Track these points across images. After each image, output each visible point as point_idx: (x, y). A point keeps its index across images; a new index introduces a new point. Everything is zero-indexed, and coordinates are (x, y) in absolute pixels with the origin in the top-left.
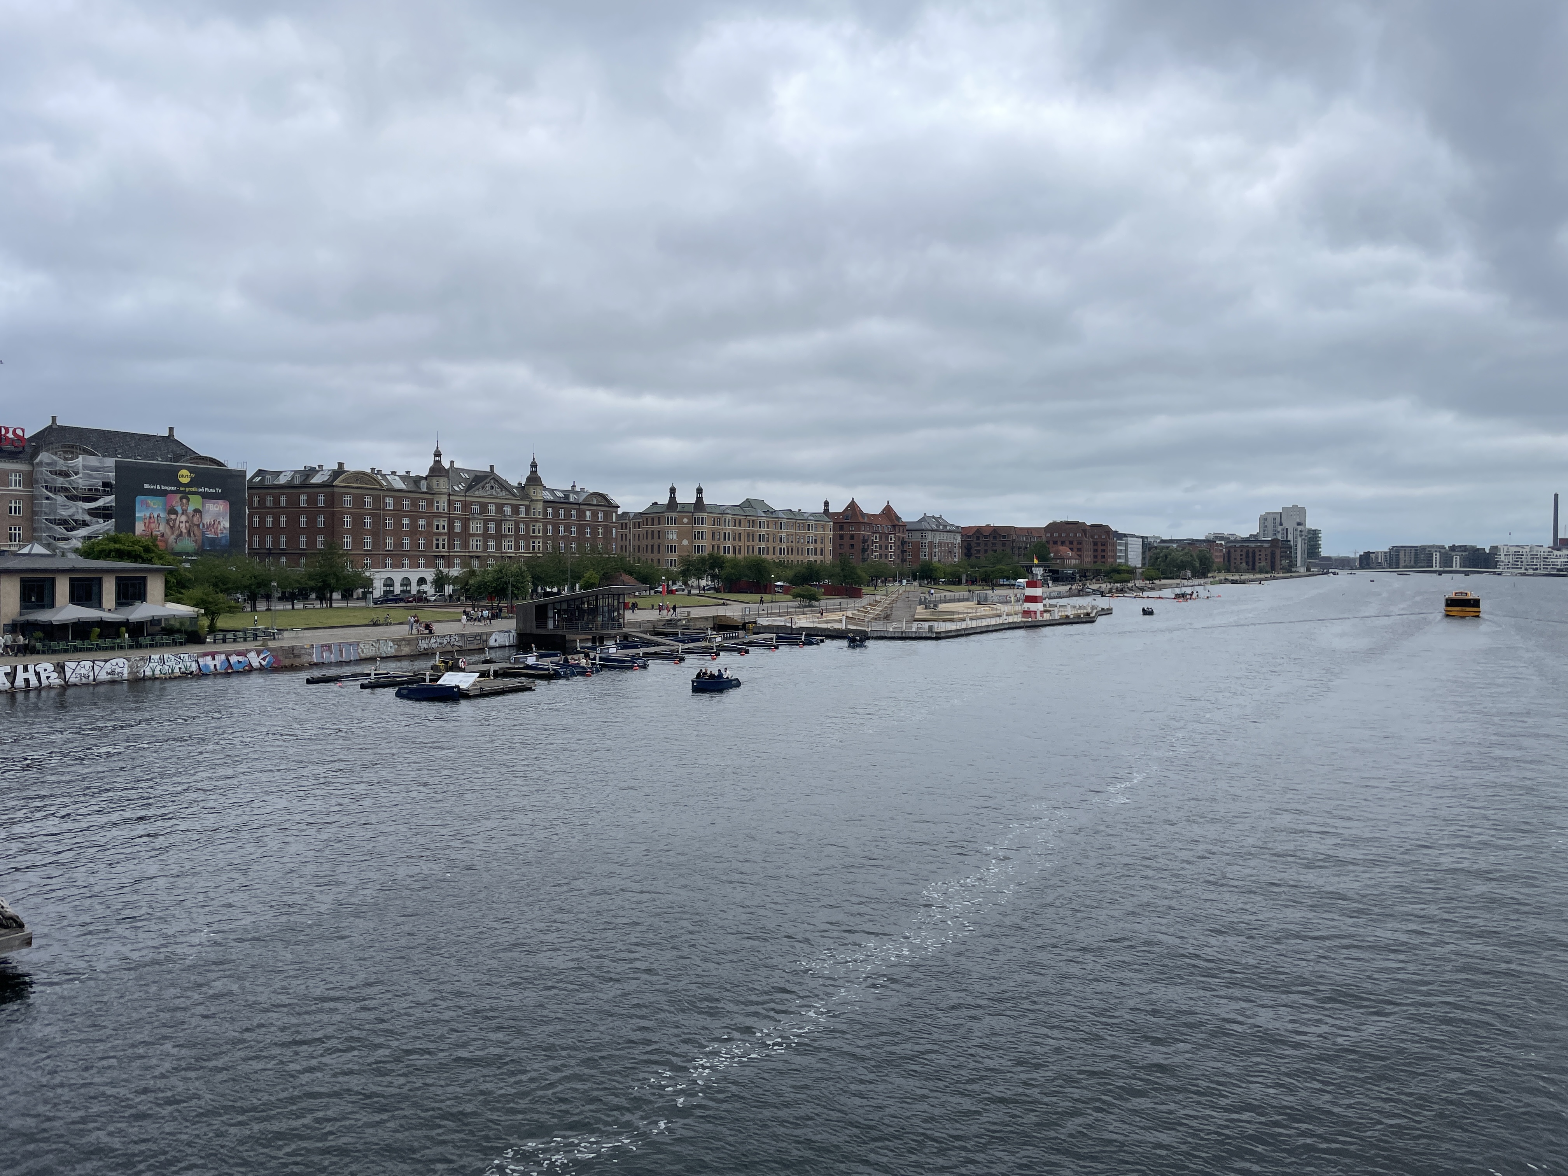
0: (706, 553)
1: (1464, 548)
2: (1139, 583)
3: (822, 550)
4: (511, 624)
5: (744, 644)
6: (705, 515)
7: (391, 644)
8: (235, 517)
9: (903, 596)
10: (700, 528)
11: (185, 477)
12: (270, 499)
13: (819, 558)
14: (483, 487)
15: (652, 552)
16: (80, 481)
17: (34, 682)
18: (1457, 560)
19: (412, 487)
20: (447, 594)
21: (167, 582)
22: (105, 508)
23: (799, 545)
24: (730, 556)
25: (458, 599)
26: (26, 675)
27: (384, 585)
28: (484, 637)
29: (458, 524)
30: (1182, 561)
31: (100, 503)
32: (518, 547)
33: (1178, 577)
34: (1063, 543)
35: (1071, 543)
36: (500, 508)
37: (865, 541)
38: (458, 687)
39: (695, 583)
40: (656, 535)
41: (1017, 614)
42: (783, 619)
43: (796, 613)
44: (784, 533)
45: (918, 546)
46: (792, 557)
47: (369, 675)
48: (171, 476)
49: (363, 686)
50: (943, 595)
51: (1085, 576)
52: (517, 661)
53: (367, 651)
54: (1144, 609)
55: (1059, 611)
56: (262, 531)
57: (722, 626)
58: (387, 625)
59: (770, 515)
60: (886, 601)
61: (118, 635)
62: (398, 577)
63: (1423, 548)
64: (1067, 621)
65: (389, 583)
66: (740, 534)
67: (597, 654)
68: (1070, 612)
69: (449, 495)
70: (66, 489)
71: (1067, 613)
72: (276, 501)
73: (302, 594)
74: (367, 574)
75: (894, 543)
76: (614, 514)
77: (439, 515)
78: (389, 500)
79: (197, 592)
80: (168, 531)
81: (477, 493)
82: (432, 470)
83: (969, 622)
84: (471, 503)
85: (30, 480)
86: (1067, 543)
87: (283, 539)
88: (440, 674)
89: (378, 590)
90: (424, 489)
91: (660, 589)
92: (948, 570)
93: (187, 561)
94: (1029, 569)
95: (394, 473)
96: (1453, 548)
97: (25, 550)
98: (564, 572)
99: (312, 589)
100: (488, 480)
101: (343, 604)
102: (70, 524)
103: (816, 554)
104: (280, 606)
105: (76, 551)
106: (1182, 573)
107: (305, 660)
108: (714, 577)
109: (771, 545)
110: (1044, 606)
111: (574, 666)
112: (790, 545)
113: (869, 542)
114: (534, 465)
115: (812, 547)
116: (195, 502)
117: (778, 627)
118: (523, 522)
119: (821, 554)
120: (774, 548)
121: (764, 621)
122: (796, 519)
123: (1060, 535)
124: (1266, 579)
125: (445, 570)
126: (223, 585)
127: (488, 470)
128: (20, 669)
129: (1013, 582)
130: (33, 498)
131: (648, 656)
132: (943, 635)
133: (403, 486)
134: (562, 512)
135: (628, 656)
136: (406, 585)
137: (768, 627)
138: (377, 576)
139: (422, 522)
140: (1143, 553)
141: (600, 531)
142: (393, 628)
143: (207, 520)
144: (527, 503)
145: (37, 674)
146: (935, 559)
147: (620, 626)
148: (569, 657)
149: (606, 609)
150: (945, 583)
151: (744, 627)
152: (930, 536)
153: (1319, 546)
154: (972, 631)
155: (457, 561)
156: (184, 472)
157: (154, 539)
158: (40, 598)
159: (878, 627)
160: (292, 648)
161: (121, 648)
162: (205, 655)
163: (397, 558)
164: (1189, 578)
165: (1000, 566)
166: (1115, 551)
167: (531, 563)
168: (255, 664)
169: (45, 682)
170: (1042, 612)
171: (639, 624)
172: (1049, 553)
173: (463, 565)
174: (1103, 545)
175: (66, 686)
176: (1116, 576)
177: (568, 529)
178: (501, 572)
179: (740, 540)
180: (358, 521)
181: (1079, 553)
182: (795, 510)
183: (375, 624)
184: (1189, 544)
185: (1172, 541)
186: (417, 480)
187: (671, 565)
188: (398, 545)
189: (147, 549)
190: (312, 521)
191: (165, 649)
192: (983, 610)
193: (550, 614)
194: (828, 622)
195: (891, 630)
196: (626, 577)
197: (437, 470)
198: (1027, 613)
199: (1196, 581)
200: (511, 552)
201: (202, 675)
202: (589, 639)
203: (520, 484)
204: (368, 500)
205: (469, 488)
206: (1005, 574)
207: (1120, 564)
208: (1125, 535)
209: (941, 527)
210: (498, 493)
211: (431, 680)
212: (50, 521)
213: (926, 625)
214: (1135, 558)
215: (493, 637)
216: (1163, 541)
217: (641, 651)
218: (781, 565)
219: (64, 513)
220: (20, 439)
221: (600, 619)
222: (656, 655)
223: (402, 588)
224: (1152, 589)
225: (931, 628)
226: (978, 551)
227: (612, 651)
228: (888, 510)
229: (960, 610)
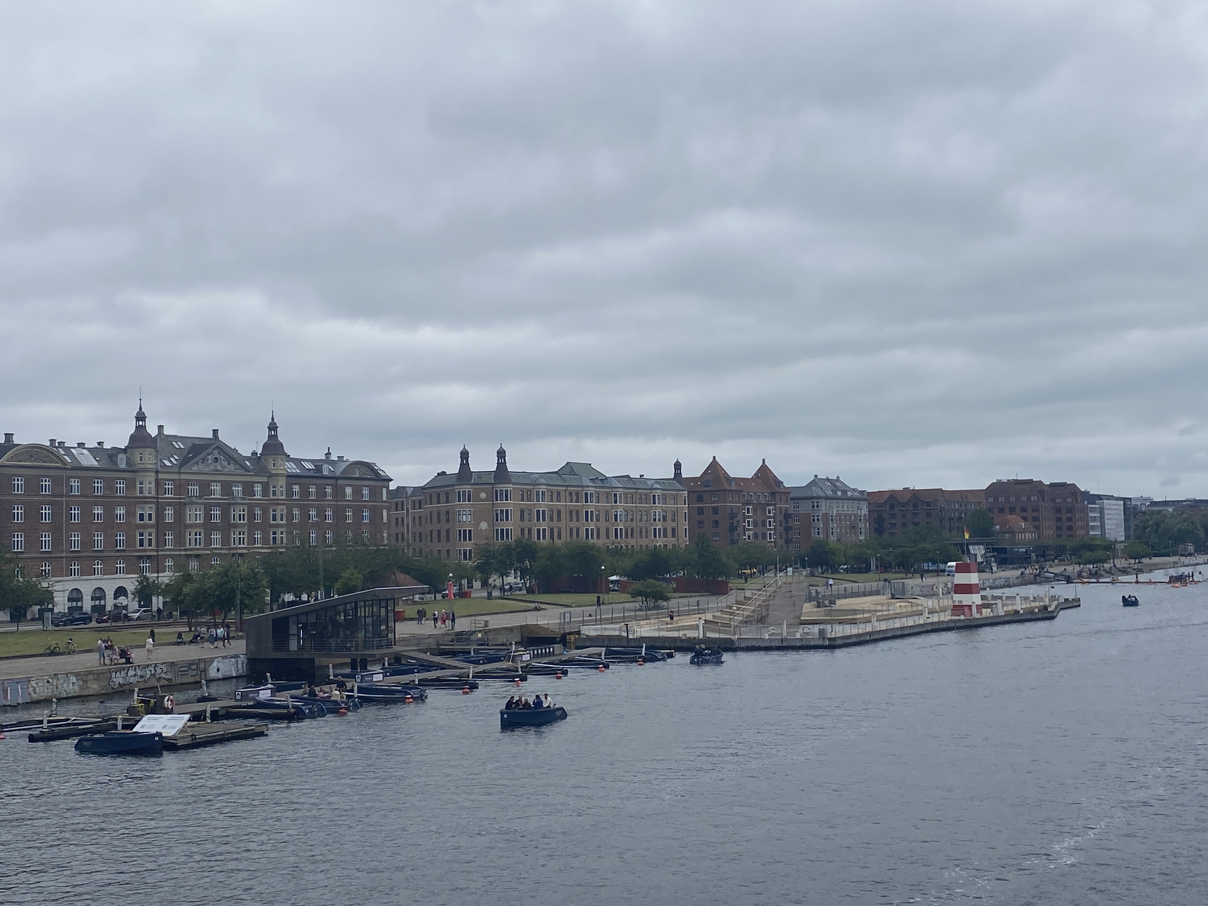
0: (512, 540)
2: (1120, 563)
3: (673, 530)
4: (239, 646)
5: (562, 662)
6: (509, 487)
7: (73, 679)
9: (783, 590)
10: (503, 505)
13: (670, 541)
14: (203, 460)
15: (439, 541)
19: (106, 464)
20: (155, 609)
23: (642, 524)
24: (544, 542)
25: (170, 616)
27: (69, 600)
28: (202, 666)
29: (169, 512)
30: (1179, 530)
32: (253, 540)
33: (1174, 553)
34: (1012, 511)
35: (1024, 510)
36: (227, 488)
37: (733, 516)
38: (159, 734)
39: (499, 582)
40: (443, 517)
41: (943, 610)
42: (617, 626)
43: (635, 618)
44: (620, 507)
45: (808, 521)
46: (631, 542)
47: (41, 722)
49: (32, 739)
50: (841, 587)
51: (1044, 556)
52: (245, 696)
53: (41, 691)
54: (1124, 597)
55: (1003, 605)
57: (532, 639)
58: (69, 653)
59: (599, 484)
60: (760, 598)
62: (87, 587)
64: (1016, 619)
65: (76, 596)
66: (559, 512)
67: (354, 684)
68: (1019, 606)
69: (157, 472)
71: (1015, 608)
74: (45, 585)
75: (774, 517)
76: (384, 490)
77: (144, 501)
78: (75, 483)
81: (195, 468)
82: (133, 438)
83: (876, 624)
84: (188, 482)
86: (1018, 510)
88: (137, 718)
89: (60, 607)
90: (123, 466)
91: (448, 591)
92: (851, 552)
94: (964, 549)
95: (81, 445)
98: (315, 573)
100: (209, 450)
101: (11, 626)
103: (665, 536)
106: (1181, 547)
108: (524, 573)
109: (602, 525)
110: (983, 598)
111: (324, 700)
112: (629, 524)
113: (740, 517)
114: (273, 427)
115: (659, 526)
117: (610, 638)
118: (259, 505)
119: (673, 536)
120: (607, 529)
121: (589, 631)
122: (637, 489)
123: (1007, 499)
125: (152, 576)
127: (211, 436)
129: (942, 566)
131: (425, 683)
132: (840, 642)
133: (92, 462)
134: (313, 489)
135: (399, 684)
136: (100, 599)
137: (596, 638)
138: (58, 587)
139: (120, 511)
140: (1126, 520)
141: (366, 514)
142: (77, 658)
144: (265, 479)
146: (833, 538)
147: (389, 645)
148: (317, 689)
149: (369, 620)
150: (847, 571)
151: (563, 640)
152: (824, 507)
154: (881, 636)
155: (169, 563)
159: (749, 634)
163: (87, 562)
164: (1190, 555)
165: (922, 545)
166: (1086, 519)
167: (268, 561)
170: (980, 607)
171: (416, 639)
172: (993, 525)
173: (177, 567)
174: (1069, 511)
176: (1088, 554)
177: (321, 514)
178: (227, 575)
179: (559, 519)
180: (33, 513)
181: (1036, 523)
182: (635, 475)
183: (53, 653)
184: (1190, 506)
185: (1166, 503)
186: (115, 452)
187: (465, 558)
188: (88, 543)
192: (899, 606)
193: (293, 630)
194: (678, 629)
195: (767, 637)
196: (401, 576)
197: (140, 439)
198: (958, 608)
199: (1199, 558)
200: (243, 547)
202: (348, 663)
203: (254, 453)
204: (47, 482)
205: (184, 462)
206: (930, 555)
207: (1094, 538)
208: (1099, 497)
209: (839, 493)
210: (224, 467)
211: (124, 727)
213: (816, 629)
214: (1114, 530)
215: (215, 664)
216: (1154, 504)
217: (416, 677)
218: (617, 552)
221: (361, 634)
222: (439, 683)
223: (93, 603)
224: (1139, 571)
225: (822, 632)
226: (893, 525)
227: (378, 678)
228: (764, 471)
229: (866, 607)
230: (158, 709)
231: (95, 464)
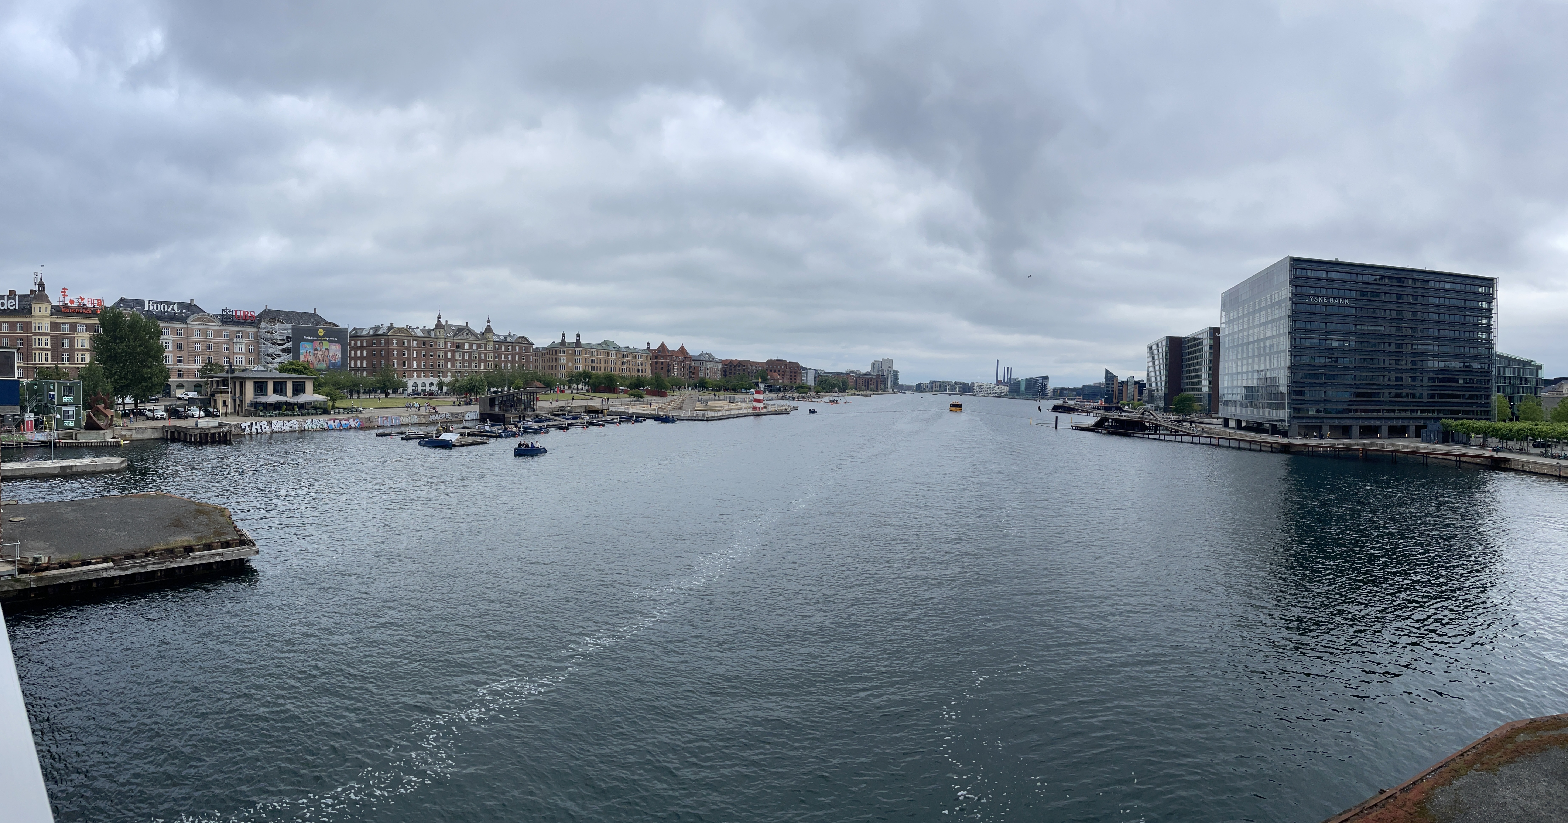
0: (581, 370)
1: (960, 383)
2: (812, 394)
3: (645, 370)
4: (476, 408)
5: (602, 421)
6: (581, 349)
7: (416, 417)
8: (344, 352)
9: (689, 397)
10: (578, 356)
11: (321, 332)
12: (359, 342)
13: (644, 374)
14: (462, 334)
15: (552, 369)
16: (278, 336)
17: (259, 430)
18: (957, 388)
19: (426, 335)
20: (444, 391)
21: (314, 384)
22: (288, 348)
23: (633, 367)
24: (595, 372)
25: (450, 394)
26: (256, 427)
27: (413, 386)
28: (463, 414)
29: (449, 354)
30: (834, 383)
31: (285, 346)
32: (480, 366)
33: (831, 392)
34: (775, 371)
35: (779, 371)
36: (471, 345)
37: (669, 365)
38: (449, 441)
39: (576, 387)
40: (554, 360)
41: (749, 408)
42: (623, 407)
43: (631, 404)
44: (625, 360)
45: (698, 370)
46: (629, 374)
47: (405, 433)
48: (314, 332)
49: (402, 439)
50: (711, 397)
51: (785, 389)
52: (479, 428)
53: (403, 420)
55: (771, 407)
56: (355, 359)
57: (590, 411)
58: (414, 407)
59: (617, 349)
60: (680, 399)
61: (294, 409)
62: (419, 382)
63: (943, 382)
64: (775, 413)
65: (415, 385)
66: (600, 360)
67: (521, 425)
68: (777, 408)
69: (445, 339)
70: (272, 340)
71: (775, 409)
72: (362, 343)
73: (374, 391)
74: (405, 380)
75: (685, 367)
76: (531, 348)
77: (440, 350)
78: (415, 342)
79: (326, 389)
80: (314, 359)
81: (459, 337)
82: (436, 325)
83: (724, 412)
84: (456, 343)
85: (257, 336)
86: (777, 371)
87: (365, 363)
88: (441, 433)
89: (410, 389)
90: (433, 336)
91: (556, 390)
92: (714, 383)
93: (322, 374)
94: (757, 385)
95: (417, 328)
96: (956, 383)
97: (255, 369)
98: (504, 380)
99: (379, 388)
100: (465, 330)
101: (393, 396)
102: (273, 356)
103: (642, 372)
104: (363, 396)
105: (276, 369)
106: (834, 389)
107: (376, 424)
108: (586, 384)
109: (618, 366)
110: (764, 404)
111: (510, 431)
112: (628, 366)
113: (672, 366)
114: (489, 322)
115: (640, 368)
116: (326, 345)
117: (621, 412)
118: (483, 353)
119: (645, 372)
120: (619, 368)
121: (613, 409)
122: (632, 352)
123: (773, 367)
124: (874, 394)
125: (443, 379)
126: (338, 386)
127: (465, 325)
128: (254, 423)
129: (748, 391)
130: (258, 344)
131: (548, 426)
132: (710, 419)
134: (503, 347)
135: (538, 426)
136: (424, 386)
137: (615, 412)
138: (409, 381)
139: (432, 353)
140: (815, 378)
141: (524, 357)
142: (417, 409)
143: (331, 353)
144: (485, 342)
145: (261, 426)
146: (707, 377)
147: (534, 410)
148: (507, 426)
149: (527, 400)
150: (712, 390)
151: (602, 412)
152: (705, 364)
153: (898, 379)
154: (726, 417)
155: (449, 374)
156: (321, 330)
157: (308, 363)
158: (262, 390)
159: (676, 413)
160: (369, 418)
161: (295, 415)
162: (330, 420)
163: (419, 372)
164: (837, 393)
165: (742, 382)
166: (801, 376)
167: (487, 375)
168: (353, 425)
169: (264, 430)
170: (763, 408)
171: (544, 409)
172: (768, 376)
173: (452, 376)
174: (795, 373)
175: (272, 432)
176: (801, 390)
177: (506, 357)
178: (472, 380)
179: (600, 363)
180: (400, 353)
181: (783, 376)
182: (631, 347)
183: (409, 407)
184: (838, 375)
185: (829, 373)
186: (429, 331)
187: (562, 377)
188: (420, 365)
189: (305, 368)
190: (378, 353)
191: (313, 416)
192: (732, 406)
193: (497, 403)
194: (648, 410)
195: (682, 415)
196: (538, 383)
197: (439, 325)
198: (755, 408)
199: (840, 394)
200: (477, 369)
201: (329, 429)
202: (517, 417)
203: (481, 332)
204: (405, 342)
205: (455, 335)
206: (744, 386)
207: (803, 384)
208: (806, 369)
209: (711, 359)
210: (470, 337)
211: (437, 437)
212: (265, 355)
213: (702, 412)
214: (811, 381)
215: (468, 414)
216: (825, 373)
217: (545, 424)
218: (623, 377)
219: (271, 351)
220: (253, 316)
221: (523, 406)
222: (554, 427)
223: (421, 388)
224: (819, 397)
225: (704, 415)
226: (730, 373)
227: (530, 423)
228: (682, 349)
229: (720, 405)
230: (447, 431)
231: (423, 335)
